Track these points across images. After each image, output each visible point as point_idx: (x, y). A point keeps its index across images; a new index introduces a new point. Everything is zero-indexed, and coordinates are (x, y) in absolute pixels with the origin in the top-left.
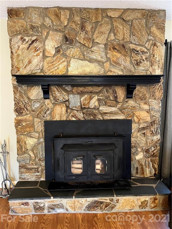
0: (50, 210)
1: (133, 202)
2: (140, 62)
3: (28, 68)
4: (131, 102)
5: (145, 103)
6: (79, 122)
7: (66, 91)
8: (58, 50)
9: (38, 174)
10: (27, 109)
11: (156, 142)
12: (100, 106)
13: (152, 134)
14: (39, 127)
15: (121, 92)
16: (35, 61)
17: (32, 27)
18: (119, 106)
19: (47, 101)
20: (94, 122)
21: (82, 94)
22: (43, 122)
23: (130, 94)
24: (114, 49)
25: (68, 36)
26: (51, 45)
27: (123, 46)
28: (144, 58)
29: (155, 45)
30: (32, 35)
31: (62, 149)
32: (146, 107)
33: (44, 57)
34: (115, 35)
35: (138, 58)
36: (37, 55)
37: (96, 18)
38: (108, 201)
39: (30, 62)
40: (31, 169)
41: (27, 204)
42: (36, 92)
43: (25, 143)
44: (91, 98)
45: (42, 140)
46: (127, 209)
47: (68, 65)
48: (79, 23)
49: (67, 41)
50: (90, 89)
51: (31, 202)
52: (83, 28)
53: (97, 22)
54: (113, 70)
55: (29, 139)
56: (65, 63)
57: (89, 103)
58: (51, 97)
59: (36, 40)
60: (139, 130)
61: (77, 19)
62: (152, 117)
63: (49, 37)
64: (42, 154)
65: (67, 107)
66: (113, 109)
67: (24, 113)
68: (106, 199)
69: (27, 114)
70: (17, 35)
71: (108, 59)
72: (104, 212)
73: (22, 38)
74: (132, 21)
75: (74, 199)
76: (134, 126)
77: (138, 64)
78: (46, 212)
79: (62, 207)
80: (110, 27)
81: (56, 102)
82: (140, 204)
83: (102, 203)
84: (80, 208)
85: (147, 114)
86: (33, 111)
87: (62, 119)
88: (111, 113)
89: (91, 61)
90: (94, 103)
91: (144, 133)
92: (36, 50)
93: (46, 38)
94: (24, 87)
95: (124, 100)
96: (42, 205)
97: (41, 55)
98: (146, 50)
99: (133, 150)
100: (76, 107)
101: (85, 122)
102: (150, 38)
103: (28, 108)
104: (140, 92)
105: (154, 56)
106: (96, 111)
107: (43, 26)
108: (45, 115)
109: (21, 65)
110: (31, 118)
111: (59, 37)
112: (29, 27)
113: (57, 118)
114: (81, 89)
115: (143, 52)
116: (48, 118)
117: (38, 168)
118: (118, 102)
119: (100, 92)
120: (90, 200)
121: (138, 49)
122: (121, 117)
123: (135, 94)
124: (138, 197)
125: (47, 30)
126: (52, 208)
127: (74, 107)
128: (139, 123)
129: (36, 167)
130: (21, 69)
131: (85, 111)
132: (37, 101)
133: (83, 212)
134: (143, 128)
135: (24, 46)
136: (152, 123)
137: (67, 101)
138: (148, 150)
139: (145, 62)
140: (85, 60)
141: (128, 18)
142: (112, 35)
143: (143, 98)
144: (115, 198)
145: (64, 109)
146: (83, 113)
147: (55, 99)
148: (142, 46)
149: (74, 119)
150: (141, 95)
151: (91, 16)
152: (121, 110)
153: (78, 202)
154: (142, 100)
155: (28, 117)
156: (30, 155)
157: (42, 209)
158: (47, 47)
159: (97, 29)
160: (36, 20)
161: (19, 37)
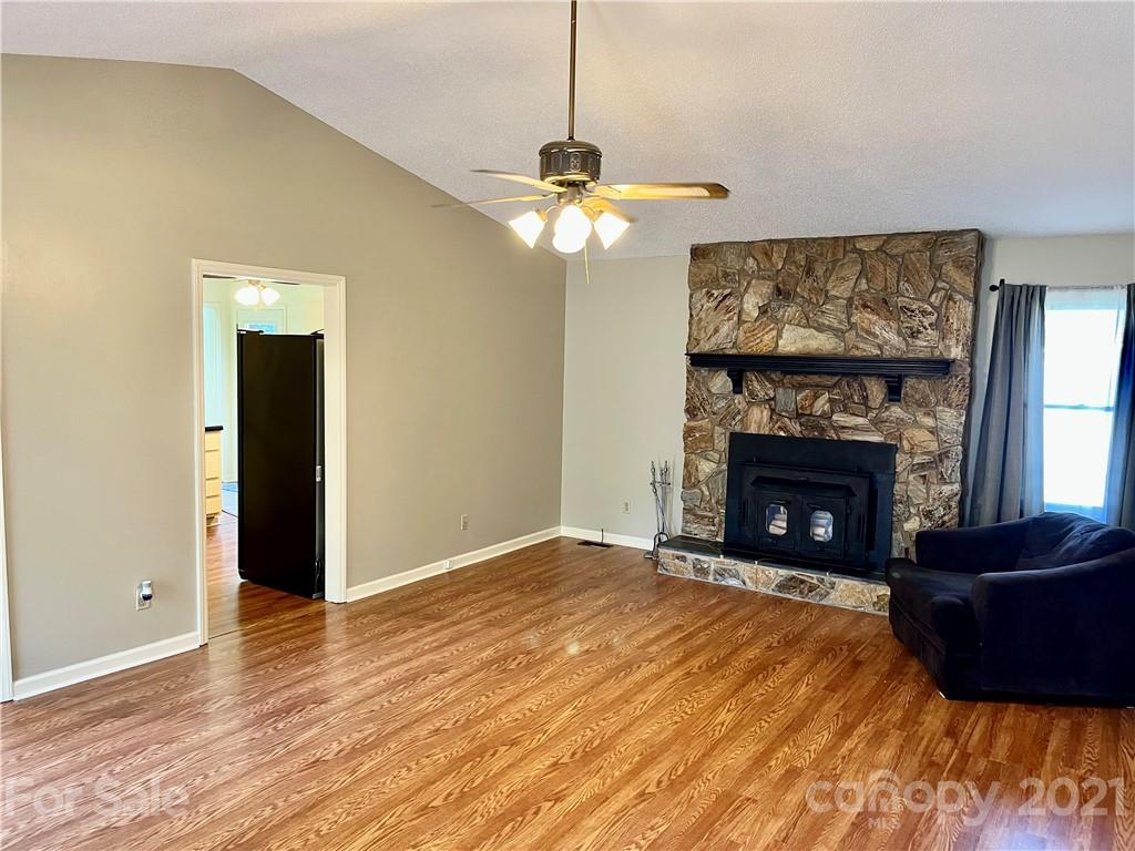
0: (718, 577)
1: (862, 592)
2: (919, 332)
3: (713, 339)
4: (896, 411)
5: (927, 414)
6: (791, 439)
7: (771, 381)
8: (763, 310)
9: (713, 528)
10: (705, 410)
11: (950, 498)
12: (833, 412)
13: (943, 480)
14: (722, 444)
15: (876, 391)
16: (724, 329)
17: (726, 275)
18: (872, 415)
19: (738, 398)
20: (821, 443)
21: (800, 387)
22: (728, 434)
23: (894, 392)
24: (865, 306)
25: (781, 286)
26: (751, 304)
27: (885, 302)
28: (926, 324)
29: (950, 298)
30: (724, 287)
31: (752, 484)
32: (929, 421)
33: (740, 322)
34: (868, 281)
35: (915, 324)
36: (729, 320)
37: (834, 254)
38: (815, 581)
39: (716, 331)
40: (703, 517)
41: (683, 559)
42: (721, 382)
43: (697, 470)
44: (816, 397)
45: (725, 467)
46: (849, 604)
47: (779, 336)
48: (803, 263)
49: (780, 294)
50: (816, 379)
51: (691, 556)
52: (809, 271)
53: (835, 262)
54: (861, 345)
55: (703, 462)
56: (774, 333)
57: (812, 405)
58: (745, 390)
59: (730, 294)
60: (913, 469)
61: (800, 258)
62: (940, 442)
63: (751, 290)
64: (721, 491)
65: (773, 411)
66: (861, 421)
67: (699, 417)
68: (812, 577)
69: (704, 418)
70: (702, 288)
71: (852, 326)
72: (806, 600)
73: (708, 292)
74: (904, 255)
75: (756, 565)
76: (901, 460)
77: (914, 334)
78: (711, 579)
79: (736, 576)
80: (859, 268)
81: (753, 401)
82: (876, 600)
83: (802, 582)
84: (766, 585)
85: (930, 437)
86: (714, 414)
87: (762, 432)
88: (855, 428)
89: (820, 328)
90: (821, 405)
91: (924, 477)
92: (728, 312)
93: (746, 290)
94: (704, 372)
95: (882, 404)
96: (706, 566)
97: (735, 318)
98: (930, 309)
99: (899, 509)
100: (787, 411)
101: (803, 441)
102: (940, 285)
103: (707, 408)
104: (916, 390)
105: (948, 320)
106: (824, 423)
107: (742, 272)
108: (733, 423)
109: (703, 335)
110: (709, 426)
111: (767, 288)
112: (720, 274)
113: (753, 430)
114: (799, 378)
115: (924, 313)
116: (738, 429)
117: (713, 518)
118: (869, 409)
119: (835, 386)
120: (784, 572)
121: (914, 307)
122: (876, 438)
123: (906, 394)
124: (872, 586)
125: (749, 278)
126: (720, 573)
127: (783, 411)
128: (912, 454)
129: (710, 514)
130: (701, 342)
131: (803, 420)
132: (722, 396)
133: (771, 592)
134: (922, 466)
135: (709, 305)
136: (943, 456)
137: (772, 399)
138: (930, 512)
139: (929, 331)
140: (810, 327)
141: (895, 252)
142: (864, 281)
143: (923, 404)
144: (828, 577)
145: (766, 413)
146: (801, 425)
147: (752, 394)
148: (923, 301)
149: (782, 434)
150: (917, 397)
151: (825, 251)
152: (875, 425)
153: (763, 572)
154: (920, 406)
155: (704, 423)
156: (702, 492)
157: (704, 572)
158: (745, 306)
159: (834, 274)
160: (732, 261)
161: (704, 290)
